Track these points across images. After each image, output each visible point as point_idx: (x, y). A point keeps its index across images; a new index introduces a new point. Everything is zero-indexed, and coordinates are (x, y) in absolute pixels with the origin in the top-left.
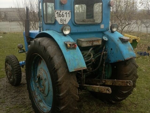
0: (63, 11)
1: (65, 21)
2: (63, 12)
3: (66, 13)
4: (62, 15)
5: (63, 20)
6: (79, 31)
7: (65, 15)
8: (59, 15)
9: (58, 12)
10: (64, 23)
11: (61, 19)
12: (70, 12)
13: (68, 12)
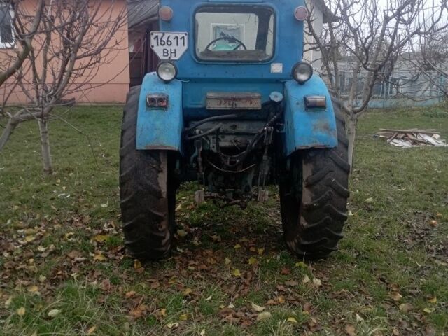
0: (169, 34)
1: (173, 55)
2: (169, 37)
3: (177, 37)
4: (168, 41)
5: (169, 53)
6: (209, 76)
7: (174, 42)
8: (161, 42)
9: (157, 37)
10: (172, 58)
11: (164, 50)
12: (186, 34)
13: (180, 35)
